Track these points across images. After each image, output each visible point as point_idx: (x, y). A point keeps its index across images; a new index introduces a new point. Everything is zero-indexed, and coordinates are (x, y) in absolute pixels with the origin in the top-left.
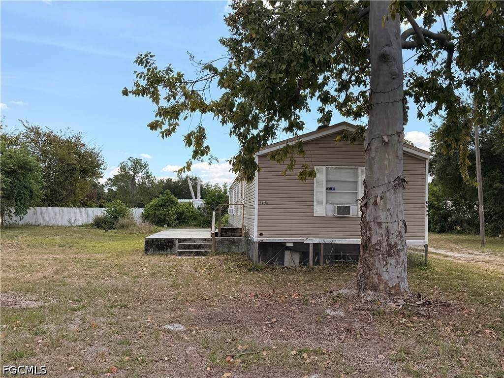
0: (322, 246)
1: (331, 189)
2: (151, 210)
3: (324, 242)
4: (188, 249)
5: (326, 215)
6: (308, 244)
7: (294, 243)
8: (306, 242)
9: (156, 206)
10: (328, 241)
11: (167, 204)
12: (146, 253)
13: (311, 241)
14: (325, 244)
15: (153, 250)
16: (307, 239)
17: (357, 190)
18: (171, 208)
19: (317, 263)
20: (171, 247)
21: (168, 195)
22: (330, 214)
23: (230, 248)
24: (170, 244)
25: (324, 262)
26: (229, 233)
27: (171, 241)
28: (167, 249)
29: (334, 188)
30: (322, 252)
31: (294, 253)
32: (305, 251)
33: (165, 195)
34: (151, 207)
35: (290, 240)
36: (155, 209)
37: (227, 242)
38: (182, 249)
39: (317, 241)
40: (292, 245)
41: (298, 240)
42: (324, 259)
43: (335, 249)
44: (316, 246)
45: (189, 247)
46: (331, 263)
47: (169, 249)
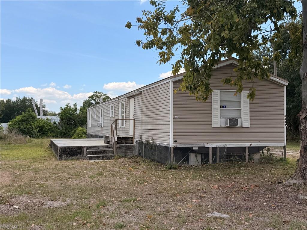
0: (218, 149)
1: (223, 107)
2: (16, 124)
3: (219, 146)
4: (95, 154)
5: (220, 126)
6: (209, 148)
7: (199, 147)
8: (207, 146)
9: (20, 121)
10: (222, 145)
11: (29, 120)
12: (60, 159)
13: (210, 145)
14: (220, 148)
15: (65, 156)
16: (208, 144)
17: (240, 108)
18: (33, 123)
19: (214, 161)
20: (80, 153)
21: (29, 112)
22: (223, 125)
23: (125, 152)
24: (79, 151)
25: (220, 161)
26: (123, 141)
27: (80, 148)
28: (77, 154)
29: (225, 106)
30: (218, 154)
31: (198, 155)
32: (206, 153)
33: (27, 113)
34: (15, 122)
35: (195, 145)
36: (19, 124)
37: (124, 148)
38: (90, 155)
39: (214, 145)
40: (197, 149)
41: (201, 145)
42: (220, 158)
43: (227, 151)
44: (214, 149)
45: (96, 153)
46: (224, 161)
47: (79, 155)
